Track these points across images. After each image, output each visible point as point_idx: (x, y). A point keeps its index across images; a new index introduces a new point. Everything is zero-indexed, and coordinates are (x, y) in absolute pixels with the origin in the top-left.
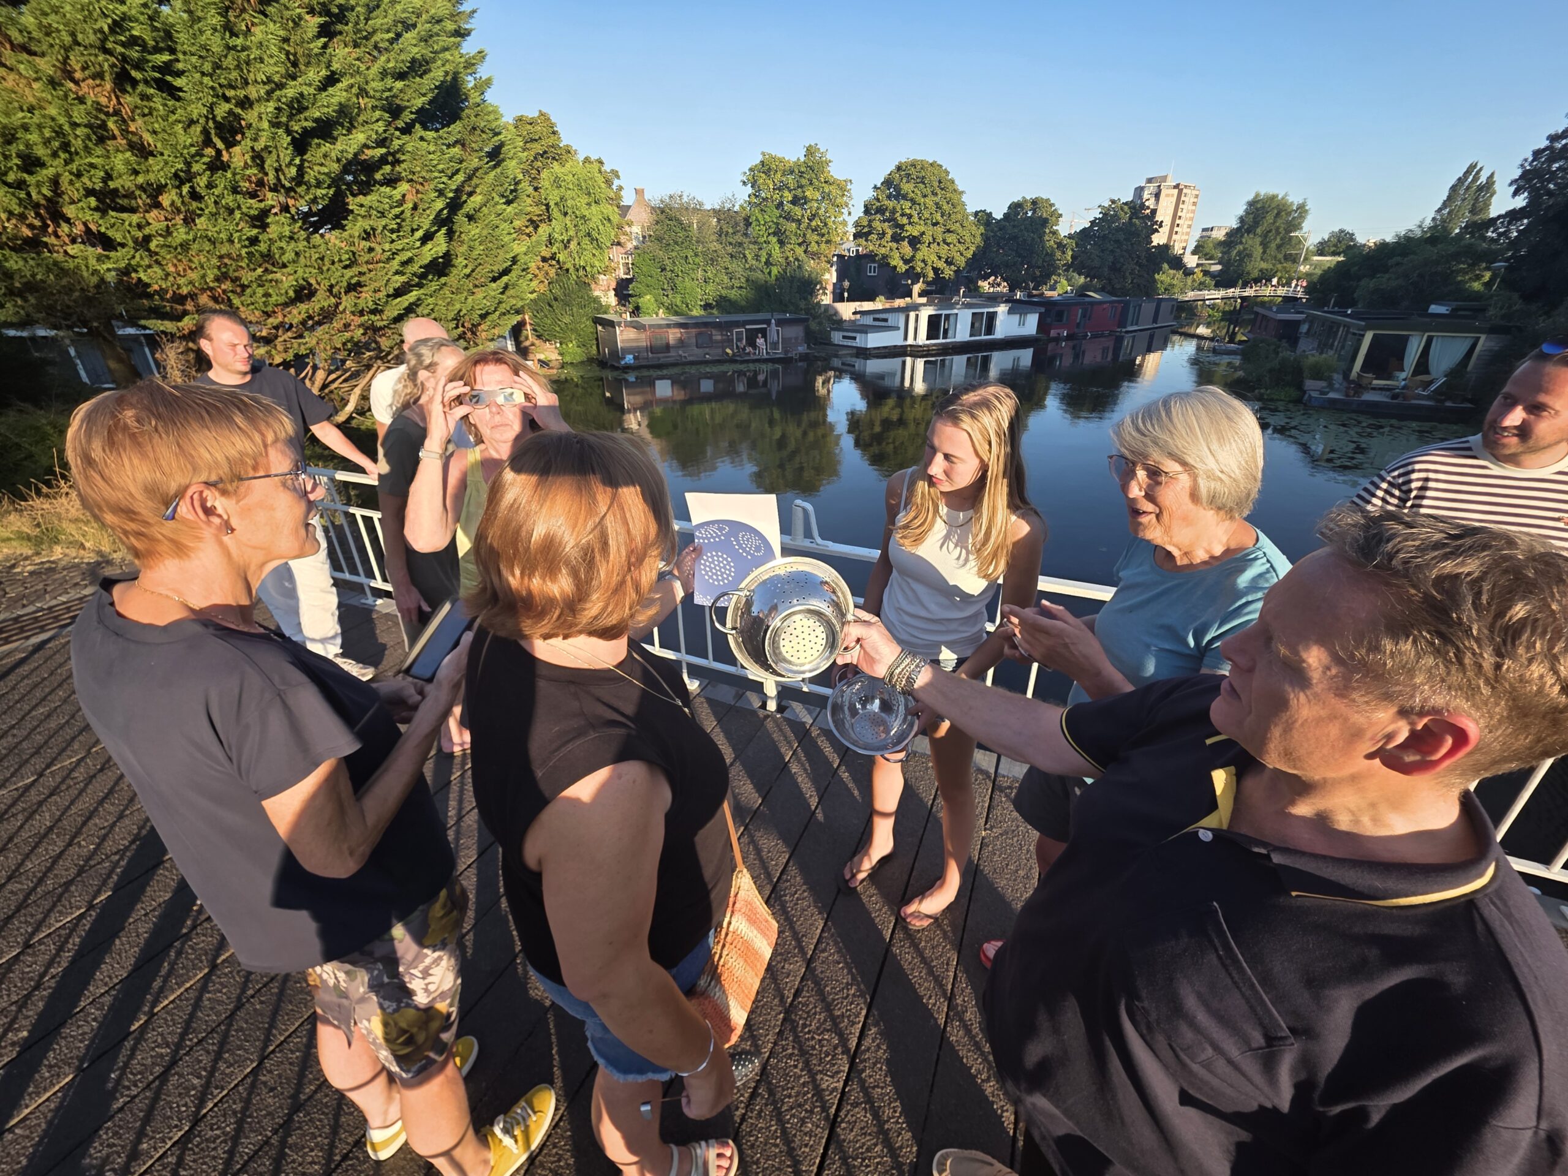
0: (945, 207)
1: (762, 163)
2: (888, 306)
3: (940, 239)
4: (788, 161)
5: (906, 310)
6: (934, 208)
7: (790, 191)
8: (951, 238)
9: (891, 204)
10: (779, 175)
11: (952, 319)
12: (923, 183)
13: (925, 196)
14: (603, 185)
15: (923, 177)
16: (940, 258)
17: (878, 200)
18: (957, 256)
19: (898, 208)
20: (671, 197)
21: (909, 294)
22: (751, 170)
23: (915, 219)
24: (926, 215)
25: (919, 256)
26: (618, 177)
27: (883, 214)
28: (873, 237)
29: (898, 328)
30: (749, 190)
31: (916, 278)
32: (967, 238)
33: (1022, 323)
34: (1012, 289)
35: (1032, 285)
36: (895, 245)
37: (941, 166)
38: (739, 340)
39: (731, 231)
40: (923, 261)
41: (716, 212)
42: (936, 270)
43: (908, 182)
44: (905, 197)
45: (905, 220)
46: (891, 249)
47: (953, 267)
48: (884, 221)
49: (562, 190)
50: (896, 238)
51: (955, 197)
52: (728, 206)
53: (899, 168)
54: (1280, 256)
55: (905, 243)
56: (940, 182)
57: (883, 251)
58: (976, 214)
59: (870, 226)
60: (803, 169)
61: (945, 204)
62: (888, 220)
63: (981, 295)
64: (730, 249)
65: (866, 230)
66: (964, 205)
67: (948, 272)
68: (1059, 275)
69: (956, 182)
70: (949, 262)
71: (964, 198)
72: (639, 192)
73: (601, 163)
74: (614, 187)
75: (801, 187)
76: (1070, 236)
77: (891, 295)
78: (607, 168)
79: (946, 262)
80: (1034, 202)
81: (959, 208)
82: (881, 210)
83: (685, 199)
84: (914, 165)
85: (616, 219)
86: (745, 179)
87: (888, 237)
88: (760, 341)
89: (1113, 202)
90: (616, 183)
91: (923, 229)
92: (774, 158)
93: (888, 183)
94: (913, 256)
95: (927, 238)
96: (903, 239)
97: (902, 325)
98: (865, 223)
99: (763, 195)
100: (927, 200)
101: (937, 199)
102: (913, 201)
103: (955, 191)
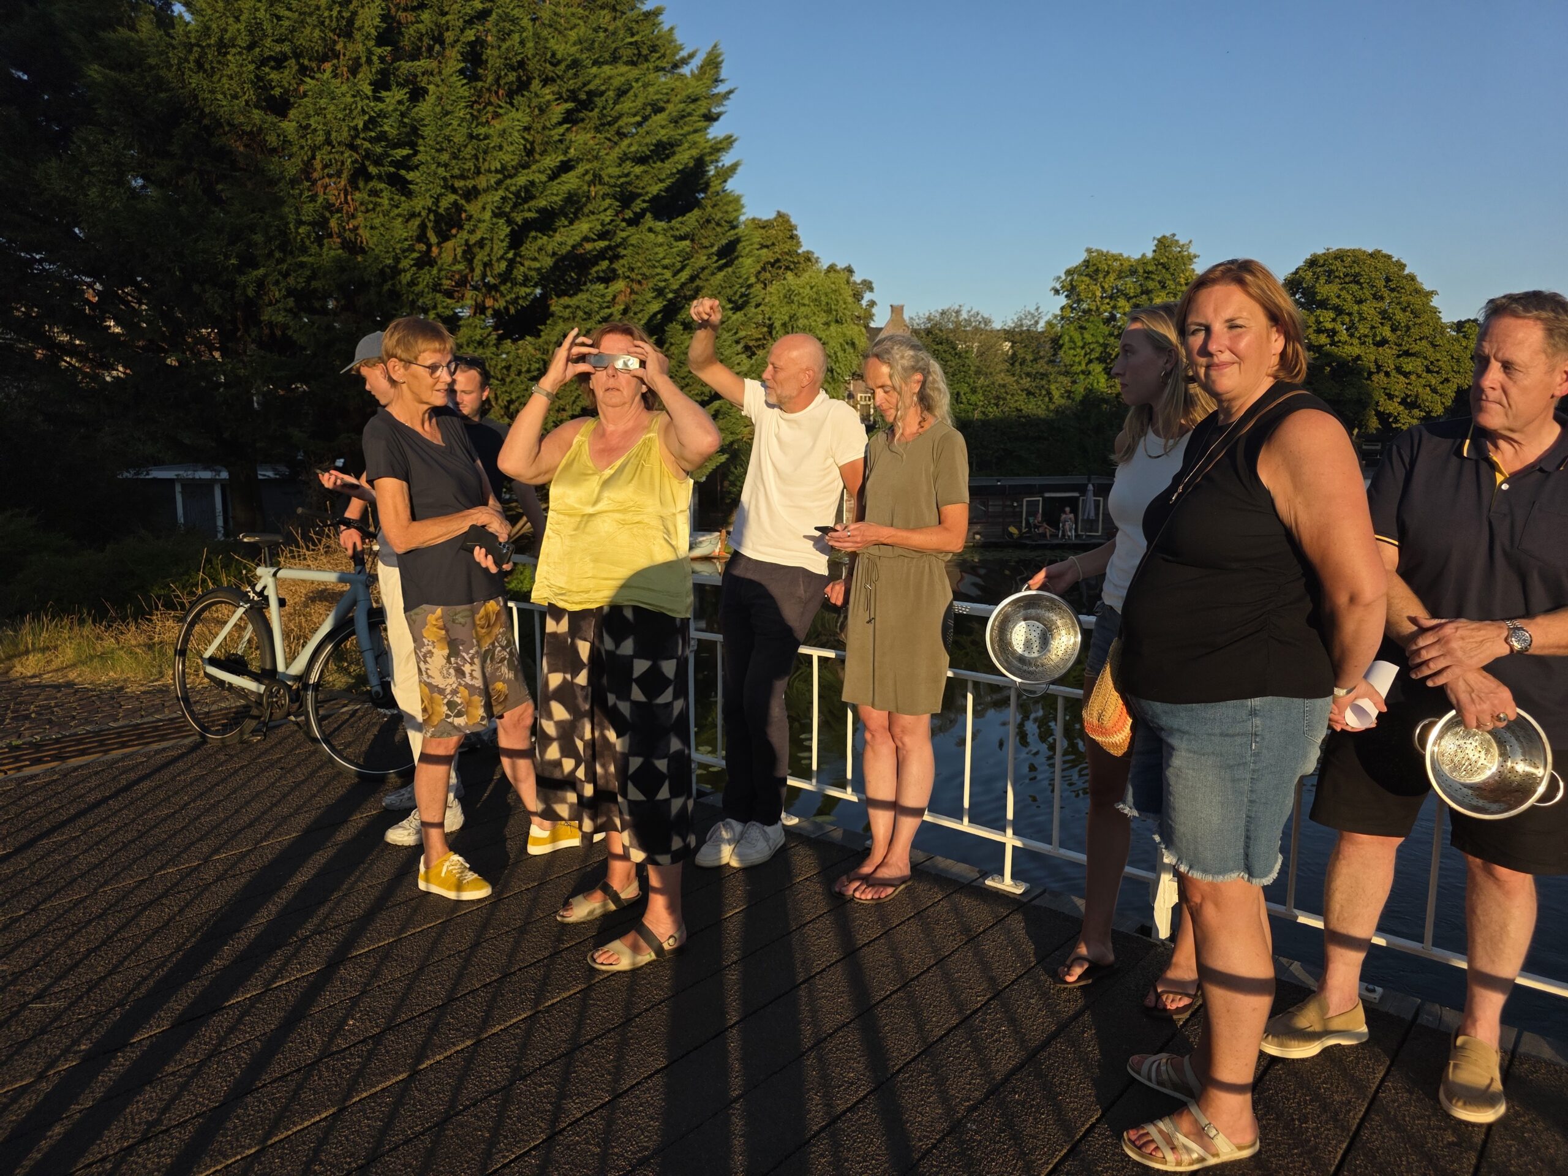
0: (1400, 316)
1: (1087, 263)
3: (1390, 366)
4: (1128, 259)
6: (1378, 319)
7: (1129, 299)
8: (1409, 365)
10: (1112, 277)
12: (1358, 283)
13: (1360, 302)
14: (850, 300)
15: (1358, 274)
18: (1426, 394)
20: (943, 313)
22: (1069, 272)
23: (1344, 335)
24: (1363, 329)
26: (871, 289)
30: (1062, 300)
32: (1445, 364)
37: (1389, 257)
39: (1029, 357)
41: (1008, 335)
42: (1381, 416)
43: (1328, 282)
44: (1323, 304)
47: (1416, 412)
51: (1417, 301)
52: (1027, 322)
53: (1312, 263)
56: (1388, 280)
60: (1150, 268)
61: (1398, 312)
64: (1026, 382)
66: (1435, 311)
67: (1408, 420)
69: (1419, 279)
70: (1409, 403)
71: (1435, 302)
72: (896, 310)
73: (850, 270)
74: (864, 303)
75: (1147, 292)
78: (857, 278)
79: (1403, 402)
81: (1425, 318)
83: (964, 315)
84: (1340, 256)
85: (862, 342)
86: (1058, 286)
90: (868, 296)
92: (1106, 256)
99: (1085, 306)
100: (1364, 307)
101: (1384, 305)
102: (1339, 311)
103: (1418, 291)
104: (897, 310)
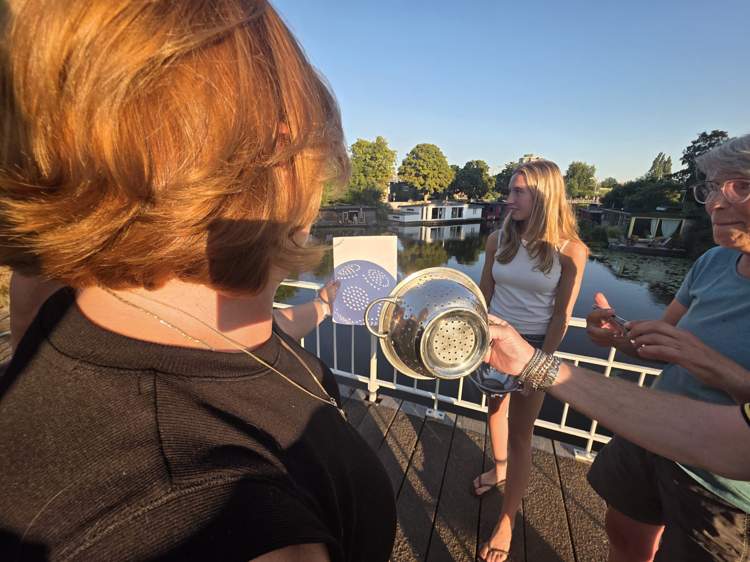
0: (438, 163)
1: (357, 143)
2: (414, 204)
3: (436, 176)
4: (369, 143)
5: (422, 206)
6: (433, 163)
7: (370, 154)
8: (441, 176)
9: (414, 161)
10: (365, 148)
11: (443, 210)
12: (429, 153)
13: (429, 158)
15: (428, 151)
16: (436, 184)
17: (408, 159)
18: (444, 184)
19: (418, 163)
21: (423, 200)
22: (352, 145)
23: (425, 167)
24: (430, 166)
25: (427, 183)
27: (411, 165)
28: (406, 174)
29: (418, 214)
31: (426, 192)
32: (449, 176)
33: (474, 213)
34: (469, 198)
35: (477, 196)
36: (416, 178)
37: (436, 146)
38: (345, 217)
40: (429, 185)
42: (435, 189)
43: (422, 152)
44: (420, 158)
45: (421, 168)
46: (415, 180)
47: (442, 188)
48: (411, 168)
50: (417, 175)
51: (442, 159)
53: (417, 147)
54: (586, 187)
55: (421, 177)
56: (436, 153)
57: (411, 180)
58: (452, 166)
59: (405, 170)
60: (375, 146)
62: (413, 168)
63: (456, 200)
65: (403, 172)
66: (446, 162)
67: (440, 190)
68: (490, 192)
69: (443, 153)
70: (441, 186)
71: (446, 160)
75: (375, 153)
76: (494, 177)
77: (415, 200)
79: (439, 186)
80: (477, 162)
81: (444, 163)
82: (410, 164)
84: (424, 145)
87: (413, 175)
88: (355, 218)
89: (511, 163)
91: (429, 172)
92: (363, 141)
93: (413, 152)
94: (425, 183)
95: (431, 176)
96: (420, 176)
97: (420, 212)
98: (403, 169)
99: (358, 156)
100: (430, 160)
101: (435, 160)
102: (424, 160)
103: (443, 156)
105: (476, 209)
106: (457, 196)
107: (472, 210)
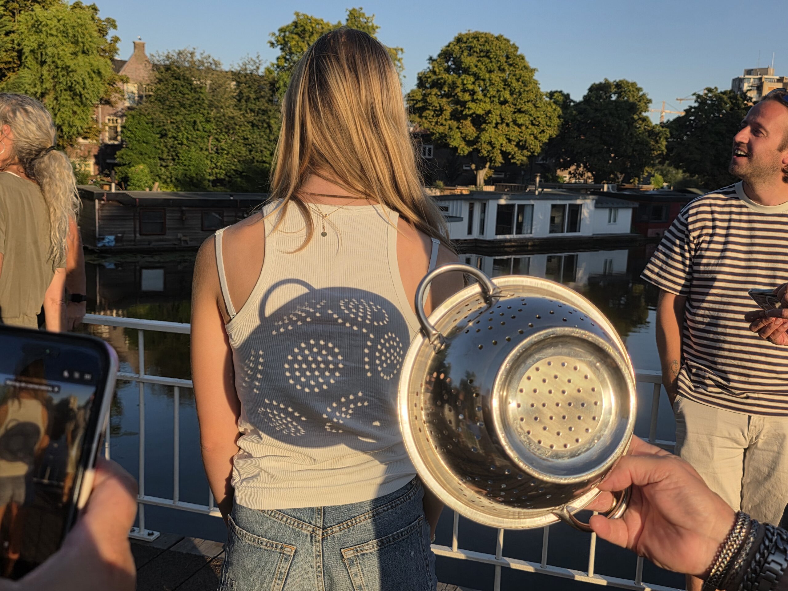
0: (515, 84)
1: (296, 24)
2: (447, 193)
3: (509, 120)
4: (328, 24)
5: (471, 199)
6: (502, 85)
8: (521, 119)
9: (450, 78)
11: (528, 211)
12: (488, 57)
13: (490, 72)
14: (96, 34)
15: (488, 51)
16: (510, 141)
17: (434, 72)
18: (531, 140)
19: (459, 82)
20: (180, 53)
21: (473, 181)
22: (281, 30)
23: (480, 95)
24: (492, 92)
25: (485, 137)
26: (115, 27)
27: (441, 89)
28: (429, 113)
29: (460, 219)
30: (278, 52)
31: (481, 162)
32: (542, 120)
33: (613, 220)
34: (598, 180)
35: (621, 177)
36: (454, 124)
37: (508, 41)
39: (253, 96)
40: (490, 143)
41: (236, 76)
42: (505, 154)
43: (469, 55)
44: (466, 71)
45: (467, 97)
46: (450, 128)
47: (525, 152)
48: (443, 96)
49: (43, 36)
50: (457, 116)
51: (525, 74)
52: (250, 67)
53: (459, 40)
55: (468, 122)
56: (508, 57)
57: (441, 129)
58: (551, 95)
59: (424, 100)
61: (514, 81)
62: (447, 96)
63: (561, 186)
64: (250, 116)
65: (420, 105)
66: (536, 82)
67: (520, 158)
68: (653, 165)
69: (527, 59)
70: (521, 146)
71: (536, 76)
74: (109, 38)
76: (662, 125)
77: (451, 182)
79: (517, 145)
80: (619, 85)
81: (530, 87)
82: (437, 84)
83: (197, 57)
84: (476, 37)
85: (108, 72)
86: (273, 40)
87: (447, 114)
89: (710, 90)
90: (111, 33)
91: (488, 107)
92: (310, 20)
93: (446, 54)
94: (478, 137)
95: (494, 118)
96: (465, 117)
97: (465, 215)
98: (419, 97)
99: (295, 58)
100: (493, 76)
101: (505, 75)
102: (477, 77)
103: (526, 68)
104: (138, 47)
105: (617, 208)
106: (565, 176)
107: (606, 212)
